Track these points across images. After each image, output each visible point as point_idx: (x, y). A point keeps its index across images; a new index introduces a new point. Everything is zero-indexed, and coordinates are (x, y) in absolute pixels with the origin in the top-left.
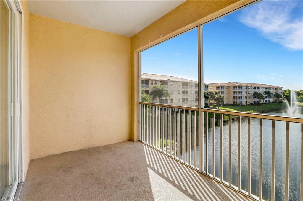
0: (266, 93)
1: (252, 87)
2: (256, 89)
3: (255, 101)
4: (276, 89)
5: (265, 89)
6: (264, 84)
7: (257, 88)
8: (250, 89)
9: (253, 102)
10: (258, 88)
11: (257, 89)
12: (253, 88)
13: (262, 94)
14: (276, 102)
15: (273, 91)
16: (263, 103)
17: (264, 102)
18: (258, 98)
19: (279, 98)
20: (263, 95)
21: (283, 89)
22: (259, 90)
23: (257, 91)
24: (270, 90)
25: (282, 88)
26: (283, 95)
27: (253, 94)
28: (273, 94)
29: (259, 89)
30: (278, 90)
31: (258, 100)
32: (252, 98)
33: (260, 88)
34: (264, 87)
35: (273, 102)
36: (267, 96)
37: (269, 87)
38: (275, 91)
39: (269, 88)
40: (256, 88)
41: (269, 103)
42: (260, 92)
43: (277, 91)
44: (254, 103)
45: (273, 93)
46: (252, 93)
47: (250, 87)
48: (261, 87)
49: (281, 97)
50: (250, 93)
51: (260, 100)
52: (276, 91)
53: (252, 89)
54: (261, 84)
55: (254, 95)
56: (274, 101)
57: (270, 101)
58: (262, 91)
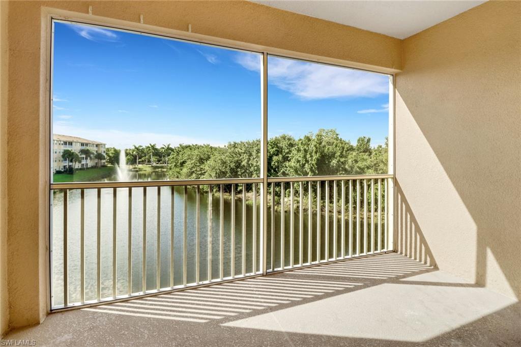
0: (82, 152)
1: (60, 141)
2: (66, 144)
3: (64, 167)
4: (97, 146)
5: (82, 145)
6: (78, 137)
7: (69, 143)
8: (56, 144)
9: (61, 167)
10: (71, 143)
11: (69, 145)
12: (62, 142)
13: (77, 154)
14: (98, 167)
15: (93, 149)
16: (77, 169)
17: (80, 167)
18: (71, 161)
19: (101, 160)
20: (79, 154)
21: (107, 147)
22: (72, 147)
23: (68, 148)
24: (88, 148)
25: (105, 145)
26: (106, 156)
27: (62, 154)
28: (93, 154)
29: (71, 145)
30: (101, 148)
31: (70, 164)
32: (60, 161)
33: (74, 144)
34: (79, 142)
35: (92, 167)
36: (83, 158)
37: (86, 142)
38: (95, 149)
39: (87, 145)
40: (66, 142)
41: (87, 168)
42: (73, 151)
43: (99, 149)
44: (63, 171)
45: (93, 152)
46: (60, 152)
47: (57, 141)
48: (75, 142)
49: (104, 159)
50: (56, 152)
51: (74, 164)
52: (97, 150)
53: (60, 144)
54: (75, 137)
55: (63, 156)
56: (94, 164)
57: (89, 164)
58: (76, 149)
